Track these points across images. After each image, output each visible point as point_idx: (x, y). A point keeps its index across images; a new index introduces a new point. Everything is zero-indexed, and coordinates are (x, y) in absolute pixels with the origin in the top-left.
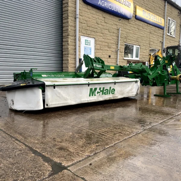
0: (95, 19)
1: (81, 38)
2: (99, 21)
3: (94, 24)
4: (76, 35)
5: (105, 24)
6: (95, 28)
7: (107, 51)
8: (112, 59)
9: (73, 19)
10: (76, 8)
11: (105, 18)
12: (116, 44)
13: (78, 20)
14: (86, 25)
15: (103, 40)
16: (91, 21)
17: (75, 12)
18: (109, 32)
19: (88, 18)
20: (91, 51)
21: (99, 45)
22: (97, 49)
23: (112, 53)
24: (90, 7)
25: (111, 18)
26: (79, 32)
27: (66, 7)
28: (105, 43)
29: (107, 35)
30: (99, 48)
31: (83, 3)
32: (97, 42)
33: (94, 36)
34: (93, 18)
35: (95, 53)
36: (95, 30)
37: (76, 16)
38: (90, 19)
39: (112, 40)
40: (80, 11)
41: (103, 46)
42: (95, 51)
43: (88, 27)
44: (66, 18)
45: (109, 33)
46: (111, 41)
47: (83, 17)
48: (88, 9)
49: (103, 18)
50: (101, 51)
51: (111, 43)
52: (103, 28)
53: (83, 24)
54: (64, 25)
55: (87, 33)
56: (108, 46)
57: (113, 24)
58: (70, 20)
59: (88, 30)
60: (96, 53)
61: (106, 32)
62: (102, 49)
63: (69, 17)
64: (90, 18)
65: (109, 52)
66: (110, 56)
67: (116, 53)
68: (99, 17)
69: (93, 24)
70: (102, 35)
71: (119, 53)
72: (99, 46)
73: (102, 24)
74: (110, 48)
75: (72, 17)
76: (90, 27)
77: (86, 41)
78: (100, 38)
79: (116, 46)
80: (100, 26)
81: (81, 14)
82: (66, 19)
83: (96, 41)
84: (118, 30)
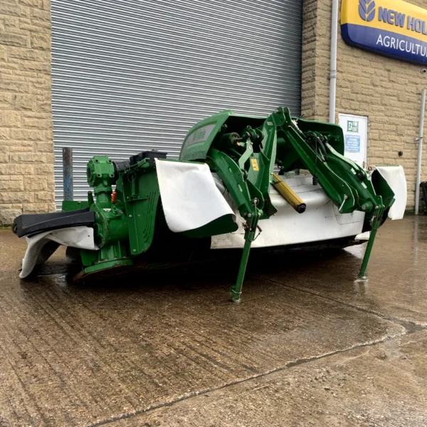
0: (368, 75)
1: (339, 117)
2: (377, 80)
3: (368, 86)
4: (329, 112)
5: (390, 85)
6: (368, 95)
7: (394, 143)
8: (406, 160)
9: (324, 80)
10: (330, 58)
11: (389, 71)
12: (414, 126)
13: (334, 82)
14: (349, 90)
15: (386, 118)
16: (361, 80)
17: (329, 65)
18: (400, 101)
19: (355, 75)
20: (359, 144)
21: (377, 129)
22: (373, 139)
23: (406, 147)
24: (358, 53)
25: (402, 70)
26: (336, 106)
27: (309, 57)
28: (389, 126)
29: (394, 108)
30: (376, 136)
31: (344, 46)
32: (372, 124)
33: (366, 111)
34: (364, 74)
35: (368, 147)
36: (368, 99)
37: (329, 74)
38: (358, 77)
39: (406, 119)
40: (339, 62)
41: (385, 132)
42: (367, 144)
43: (354, 95)
44: (310, 79)
45: (398, 103)
46: (403, 120)
47: (344, 74)
48: (355, 57)
49: (387, 73)
50: (381, 142)
51: (403, 125)
52: (387, 93)
53: (344, 89)
54: (304, 94)
55: (353, 107)
56: (396, 131)
57: (407, 82)
58: (318, 83)
59: (353, 100)
60: (371, 148)
61: (393, 101)
62: (382, 137)
63: (316, 78)
64: (357, 75)
65: (397, 143)
66: (400, 154)
67: (414, 145)
68: (376, 70)
69: (364, 86)
70: (383, 108)
71: (421, 145)
72: (377, 131)
73: (384, 84)
74: (402, 135)
75: (323, 76)
76: (357, 93)
77: (349, 123)
78: (380, 116)
79: (414, 130)
80: (379, 89)
81: (339, 69)
82: (309, 81)
83: (369, 122)
84: (420, 94)
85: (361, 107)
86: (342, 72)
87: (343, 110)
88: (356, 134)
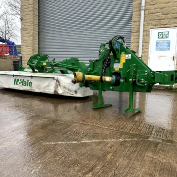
14: (160, 13)
19: (166, 3)
37: (140, 9)
38: (169, 4)
53: (155, 14)
58: (134, 15)
59: (163, 19)
69: (175, 8)
76: (168, 14)
77: (160, 33)
85: (171, 21)
86: (154, 5)
87: (154, 27)
88: (167, 39)
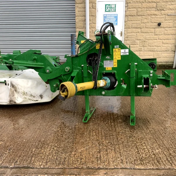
7: (153, 17)
20: (117, 20)
23: (167, 19)
30: (134, 13)
35: (125, 22)
41: (143, 9)
42: (125, 20)
51: (164, 2)
60: (129, 22)
62: (140, 14)
72: (135, 9)
77: (107, 6)
83: (127, 3)
88: (114, 13)
